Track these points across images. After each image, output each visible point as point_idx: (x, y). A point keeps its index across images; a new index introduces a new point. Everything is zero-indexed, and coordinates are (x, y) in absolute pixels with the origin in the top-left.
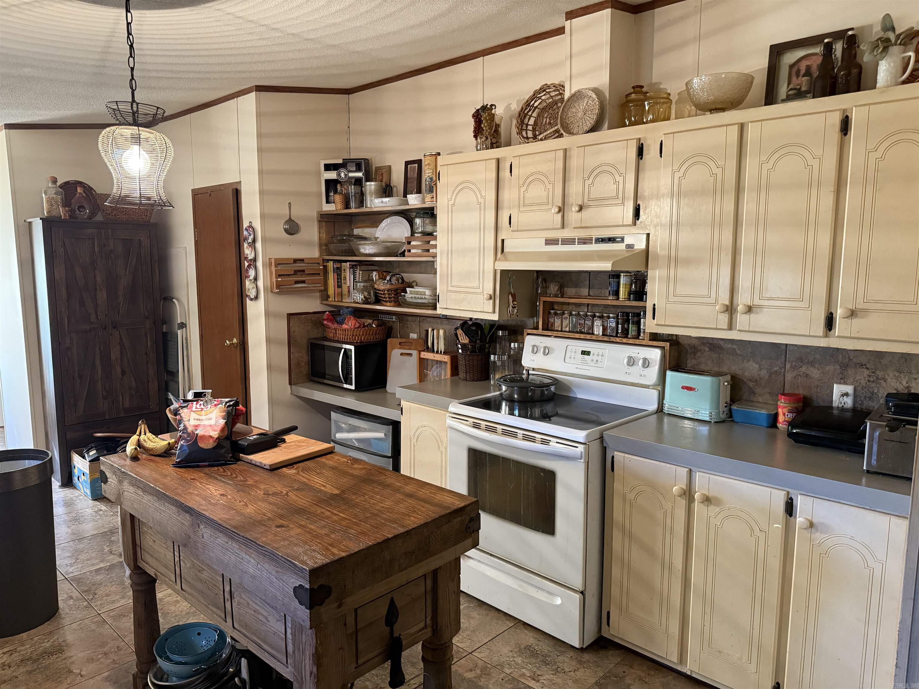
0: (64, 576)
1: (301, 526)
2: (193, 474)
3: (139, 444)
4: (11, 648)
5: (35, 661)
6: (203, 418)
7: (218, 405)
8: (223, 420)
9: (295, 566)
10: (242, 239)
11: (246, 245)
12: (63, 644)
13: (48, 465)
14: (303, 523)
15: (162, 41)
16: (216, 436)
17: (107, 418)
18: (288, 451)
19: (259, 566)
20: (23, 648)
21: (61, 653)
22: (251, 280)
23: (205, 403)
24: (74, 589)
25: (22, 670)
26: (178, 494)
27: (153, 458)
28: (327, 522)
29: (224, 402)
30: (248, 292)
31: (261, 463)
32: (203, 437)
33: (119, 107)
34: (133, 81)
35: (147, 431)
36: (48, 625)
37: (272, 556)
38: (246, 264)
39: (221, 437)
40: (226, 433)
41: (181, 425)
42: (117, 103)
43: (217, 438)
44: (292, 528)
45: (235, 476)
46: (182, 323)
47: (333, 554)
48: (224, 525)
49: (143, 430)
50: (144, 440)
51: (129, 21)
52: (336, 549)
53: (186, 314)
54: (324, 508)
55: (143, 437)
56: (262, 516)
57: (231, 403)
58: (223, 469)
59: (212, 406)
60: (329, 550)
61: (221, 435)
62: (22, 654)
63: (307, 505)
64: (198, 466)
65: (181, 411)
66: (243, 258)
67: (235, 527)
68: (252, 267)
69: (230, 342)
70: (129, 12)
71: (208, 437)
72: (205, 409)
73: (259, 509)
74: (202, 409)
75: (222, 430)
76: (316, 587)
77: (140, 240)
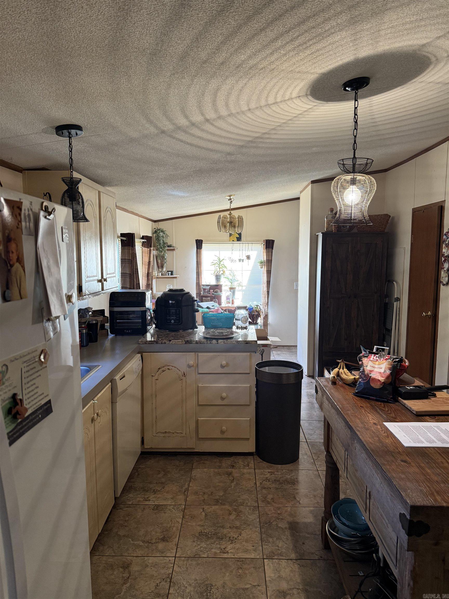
0: (306, 440)
1: (420, 467)
2: (363, 403)
3: (338, 375)
4: (272, 471)
5: (281, 483)
6: (376, 366)
7: (388, 359)
8: (389, 371)
9: (402, 497)
10: (442, 241)
11: (444, 246)
12: (296, 480)
13: (300, 374)
14: (423, 465)
15: (387, 114)
16: (383, 381)
17: (346, 352)
18: (435, 404)
19: (382, 485)
20: (277, 473)
21: (293, 485)
22: (445, 271)
23: (380, 357)
24: (309, 450)
25: (274, 485)
26: (347, 414)
27: (345, 385)
28: (442, 472)
29: (392, 358)
30: (442, 279)
31: (410, 408)
32: (374, 380)
33: (344, 162)
34: (355, 144)
35: (345, 367)
36: (292, 465)
37: (389, 481)
38: (443, 259)
39: (386, 382)
40: (390, 380)
41: (361, 368)
42: (343, 161)
43: (383, 383)
44: (412, 466)
45: (390, 412)
46: (398, 298)
47: (436, 500)
48: (366, 446)
49: (342, 366)
50: (341, 373)
51: (356, 106)
52: (439, 497)
53: (401, 293)
54: (445, 459)
55: (341, 370)
56: (394, 448)
57: (397, 360)
58: (384, 405)
59: (384, 360)
60: (434, 496)
61: (386, 381)
62: (276, 477)
63: (432, 452)
64: (369, 399)
65: (363, 359)
66: (441, 255)
67: (372, 450)
68: (447, 261)
69: (426, 313)
70: (357, 100)
71: (377, 380)
72: (379, 361)
73: (395, 443)
74: (377, 360)
75: (388, 378)
76: (415, 521)
77: (376, 243)
